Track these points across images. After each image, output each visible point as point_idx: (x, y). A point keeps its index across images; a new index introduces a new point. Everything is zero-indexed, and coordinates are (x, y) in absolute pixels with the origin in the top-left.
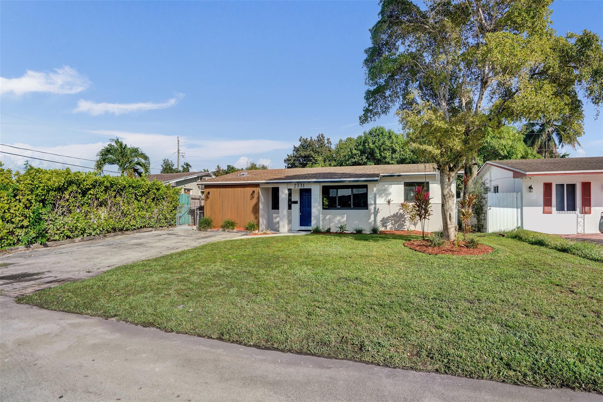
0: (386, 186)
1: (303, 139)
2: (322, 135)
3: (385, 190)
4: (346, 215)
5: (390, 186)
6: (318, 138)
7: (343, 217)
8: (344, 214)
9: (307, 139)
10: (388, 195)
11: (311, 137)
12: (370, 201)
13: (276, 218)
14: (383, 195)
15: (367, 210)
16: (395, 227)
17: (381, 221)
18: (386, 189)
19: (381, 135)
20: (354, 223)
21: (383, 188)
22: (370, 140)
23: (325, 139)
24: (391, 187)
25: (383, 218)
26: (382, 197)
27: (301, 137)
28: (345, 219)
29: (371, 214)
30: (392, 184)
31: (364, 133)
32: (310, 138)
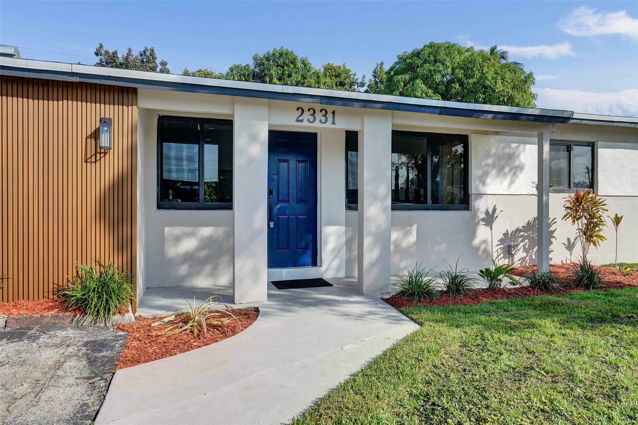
0: (514, 145)
1: (107, 52)
2: (152, 51)
3: (511, 157)
4: (415, 227)
5: (522, 147)
6: (141, 55)
7: (407, 234)
8: (411, 226)
9: (115, 53)
10: (518, 172)
11: (130, 50)
12: (477, 187)
13: (178, 239)
14: (507, 169)
15: (466, 213)
16: (531, 256)
17: (502, 241)
18: (514, 153)
19: (292, 66)
20: (437, 248)
21: (507, 151)
22: (272, 72)
23: (158, 61)
24: (524, 150)
25: (506, 234)
26: (505, 175)
27: (101, 46)
28: (412, 238)
29: (478, 224)
30: (525, 143)
31: (255, 58)
32: (127, 52)
